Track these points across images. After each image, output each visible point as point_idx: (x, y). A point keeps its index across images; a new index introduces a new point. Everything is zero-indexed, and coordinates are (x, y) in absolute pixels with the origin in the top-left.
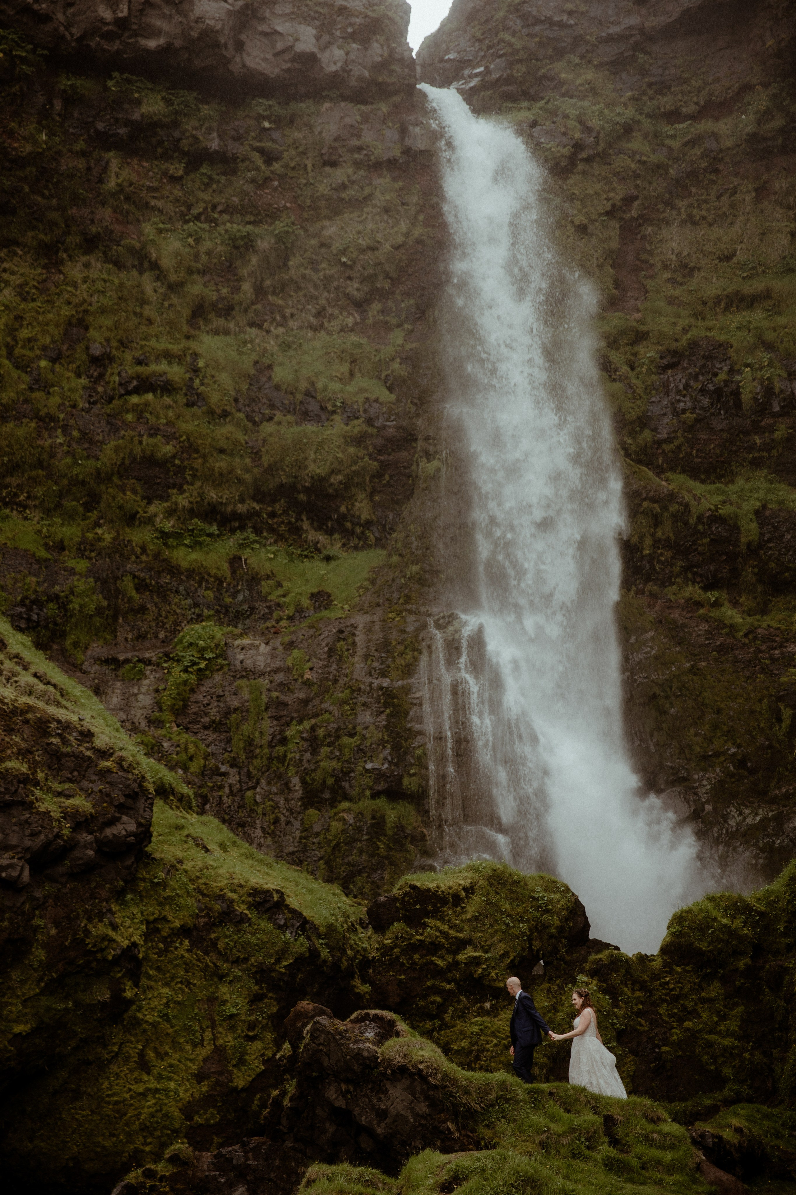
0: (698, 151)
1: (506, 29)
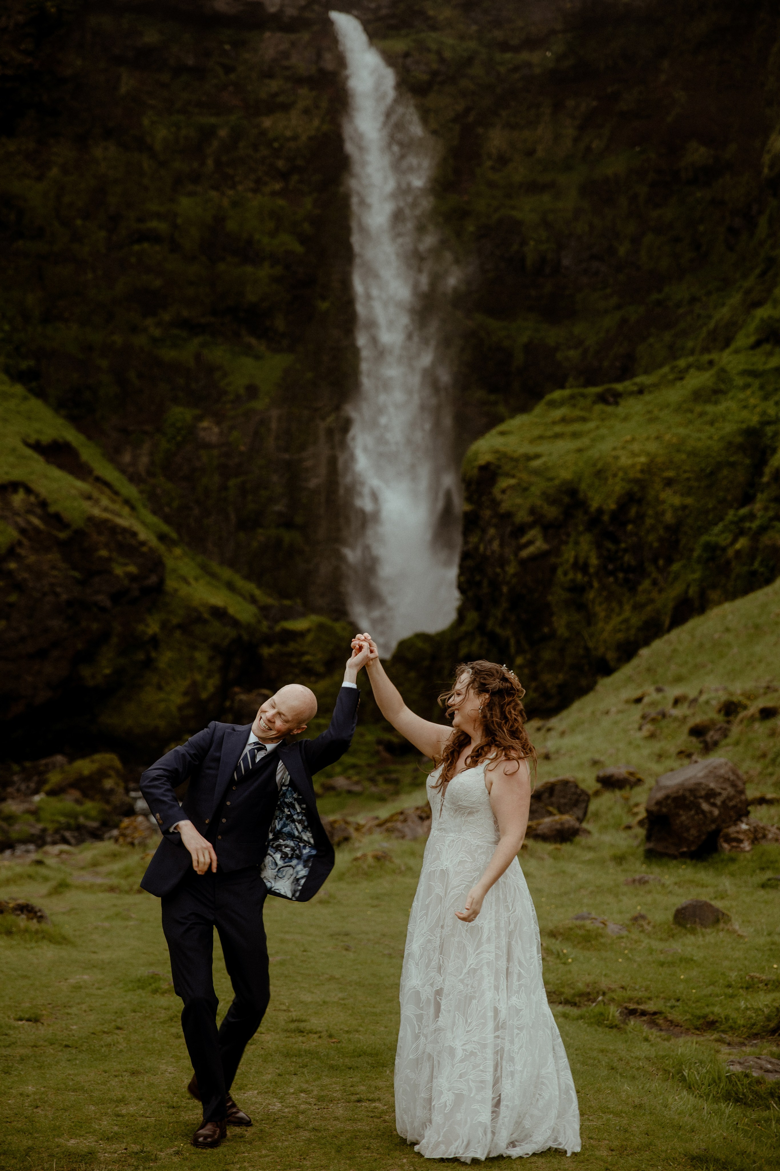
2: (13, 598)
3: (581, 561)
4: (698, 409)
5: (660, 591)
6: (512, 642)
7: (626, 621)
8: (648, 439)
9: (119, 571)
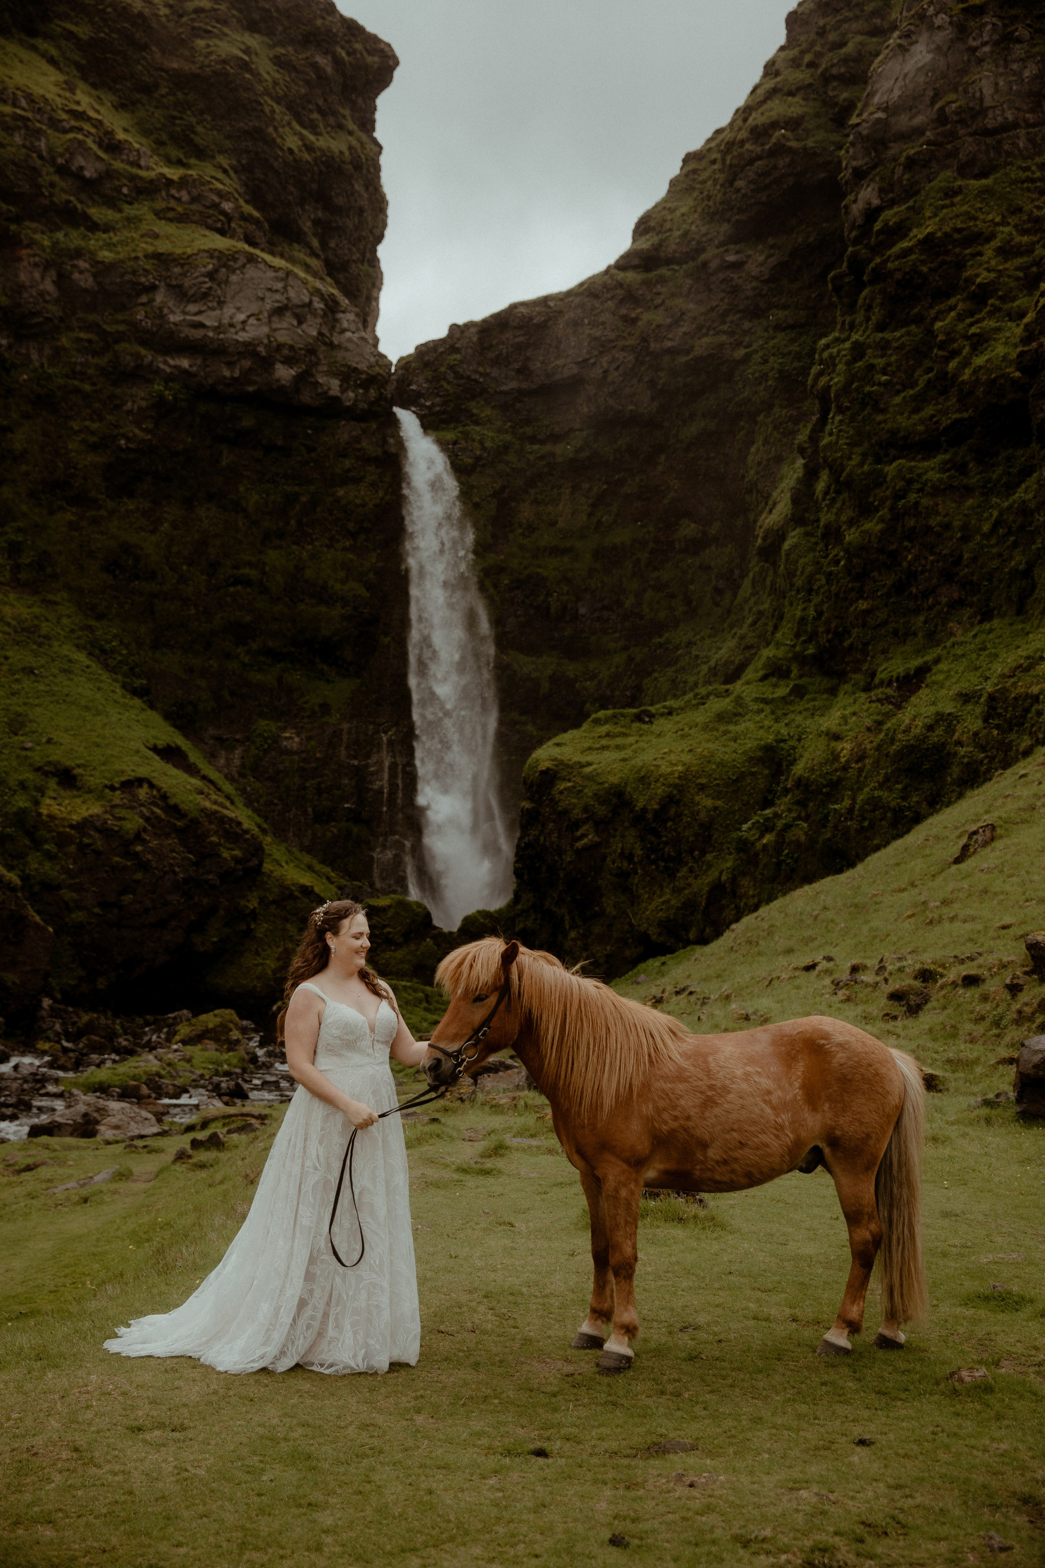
0: (544, 463)
1: (445, 379)
2: (139, 876)
3: (627, 852)
4: (723, 728)
5: (696, 878)
6: (567, 917)
7: (668, 901)
8: (682, 751)
9: (226, 854)
